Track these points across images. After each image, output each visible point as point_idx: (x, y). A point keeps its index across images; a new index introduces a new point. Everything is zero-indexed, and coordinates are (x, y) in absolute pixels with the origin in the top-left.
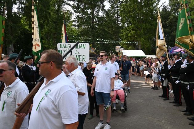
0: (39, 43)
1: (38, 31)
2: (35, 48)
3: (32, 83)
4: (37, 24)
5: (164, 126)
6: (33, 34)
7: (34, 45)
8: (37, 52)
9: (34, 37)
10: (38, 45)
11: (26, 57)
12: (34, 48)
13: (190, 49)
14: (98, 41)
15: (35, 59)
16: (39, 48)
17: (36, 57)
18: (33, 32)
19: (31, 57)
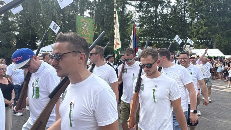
0: (119, 42)
1: (119, 31)
2: (116, 47)
4: (118, 24)
6: (114, 34)
7: (115, 44)
8: (117, 50)
9: (115, 36)
10: (118, 44)
11: (108, 56)
12: (114, 46)
14: (162, 40)
15: (115, 57)
16: (119, 47)
17: (116, 55)
18: (114, 32)
19: (112, 55)
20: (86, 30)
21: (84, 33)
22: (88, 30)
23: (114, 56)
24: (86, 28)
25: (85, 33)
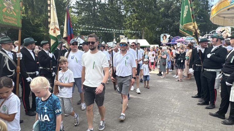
3: (49, 69)
5: (174, 103)
11: (42, 42)
13: (194, 35)
14: (101, 30)
15: (52, 44)
19: (48, 42)
20: (10, 9)
21: (6, 11)
22: (12, 8)
23: (49, 43)
24: (9, 5)
25: (8, 11)
